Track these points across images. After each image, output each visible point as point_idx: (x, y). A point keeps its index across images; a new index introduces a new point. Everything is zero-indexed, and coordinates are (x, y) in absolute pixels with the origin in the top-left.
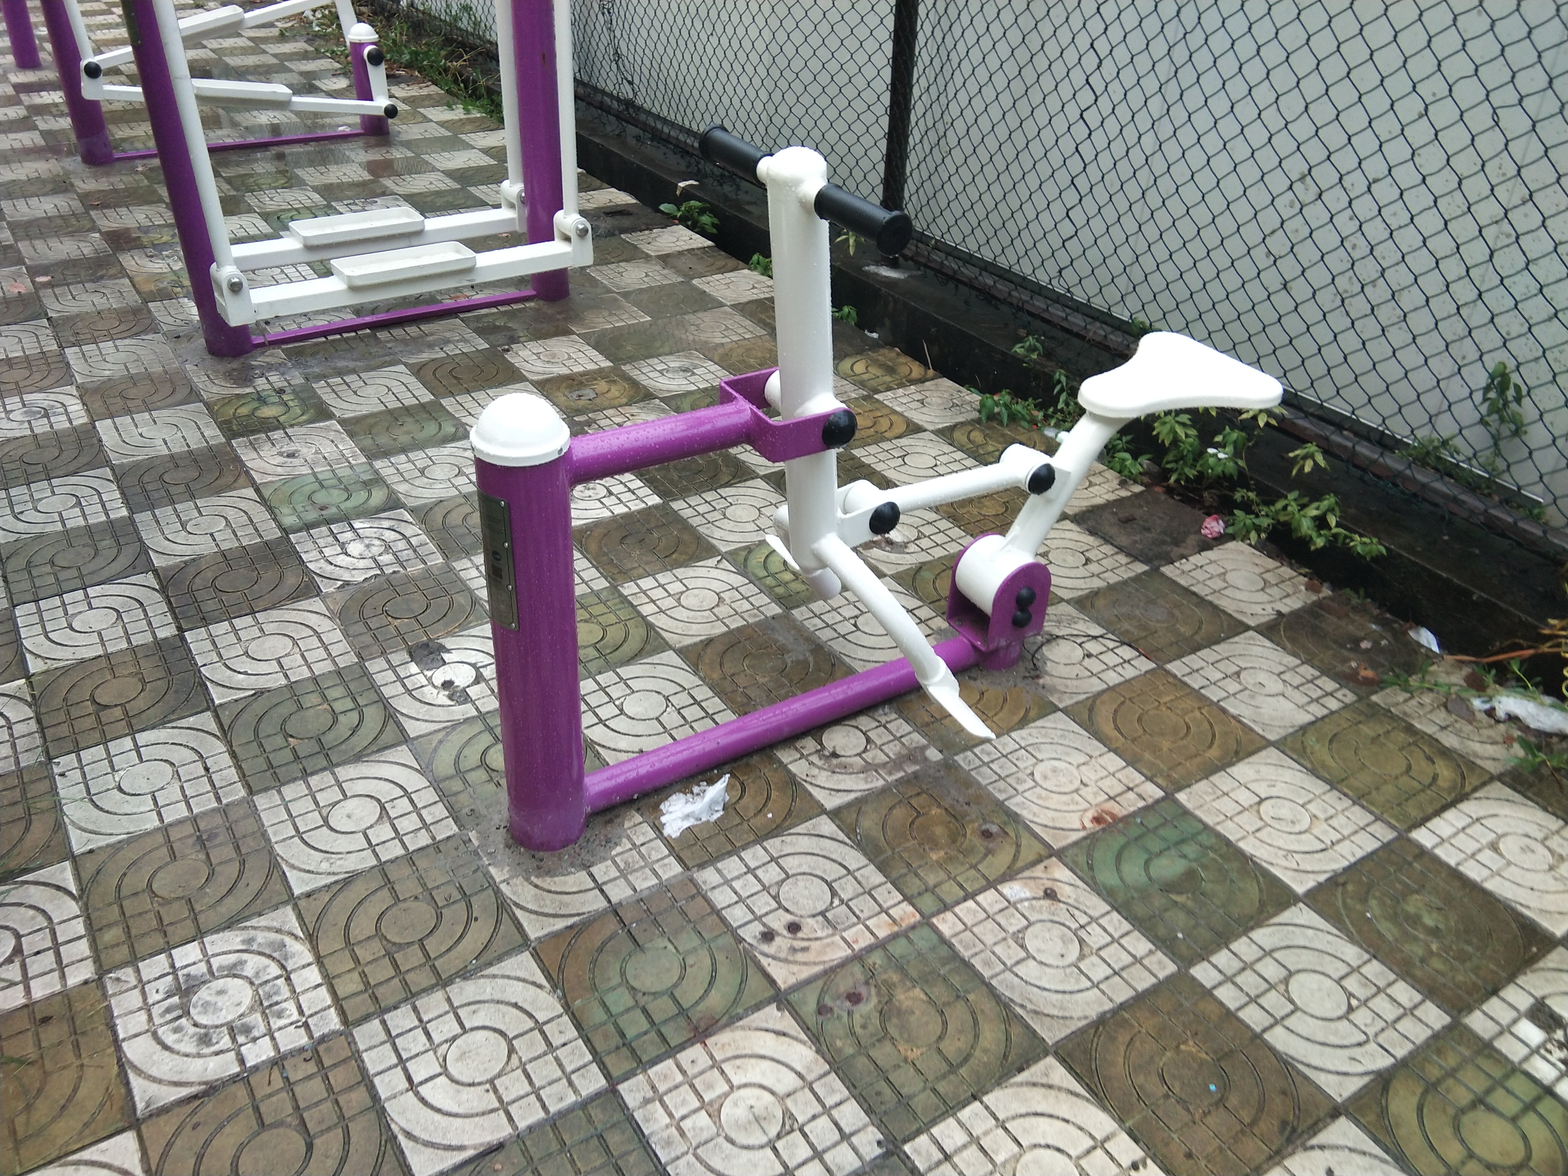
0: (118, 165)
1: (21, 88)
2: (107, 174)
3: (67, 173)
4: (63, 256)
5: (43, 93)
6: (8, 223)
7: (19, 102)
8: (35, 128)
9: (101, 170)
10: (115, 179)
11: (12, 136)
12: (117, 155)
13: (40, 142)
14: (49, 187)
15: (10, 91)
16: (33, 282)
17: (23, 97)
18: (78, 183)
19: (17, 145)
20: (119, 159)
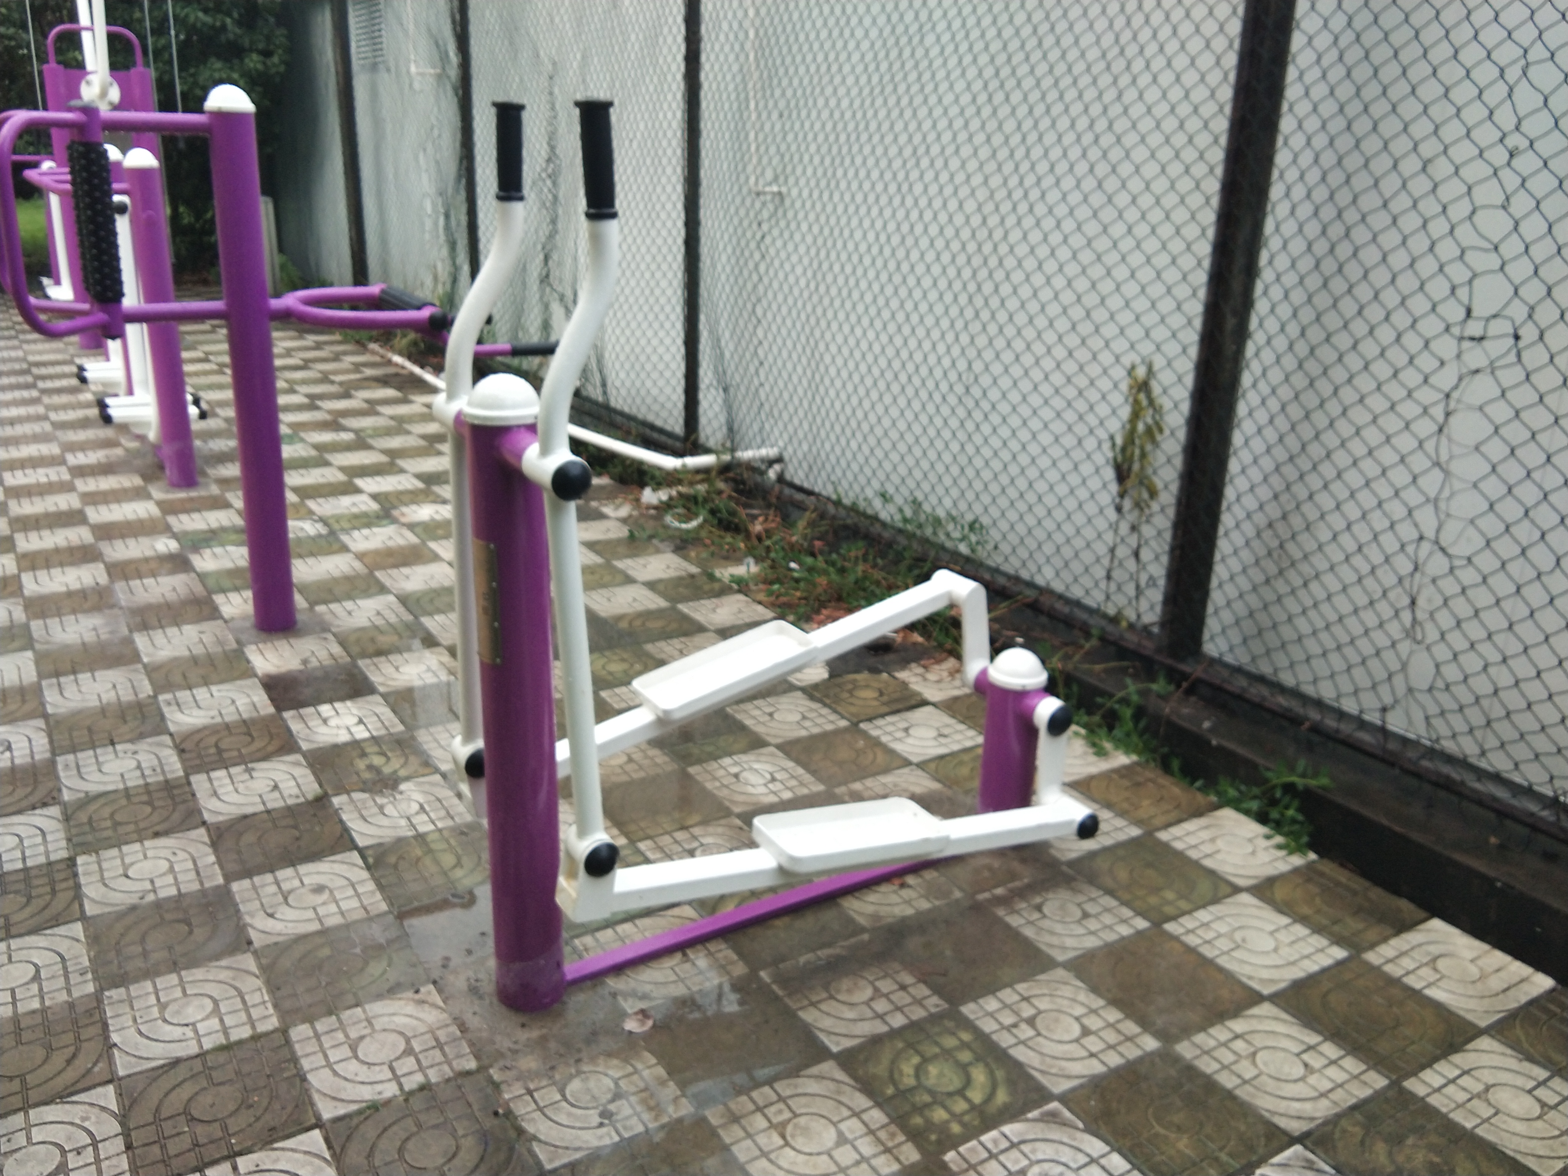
1: (283, 693)
7: (290, 743)
8: (346, 840)
11: (310, 874)
15: (264, 703)
17: (293, 723)
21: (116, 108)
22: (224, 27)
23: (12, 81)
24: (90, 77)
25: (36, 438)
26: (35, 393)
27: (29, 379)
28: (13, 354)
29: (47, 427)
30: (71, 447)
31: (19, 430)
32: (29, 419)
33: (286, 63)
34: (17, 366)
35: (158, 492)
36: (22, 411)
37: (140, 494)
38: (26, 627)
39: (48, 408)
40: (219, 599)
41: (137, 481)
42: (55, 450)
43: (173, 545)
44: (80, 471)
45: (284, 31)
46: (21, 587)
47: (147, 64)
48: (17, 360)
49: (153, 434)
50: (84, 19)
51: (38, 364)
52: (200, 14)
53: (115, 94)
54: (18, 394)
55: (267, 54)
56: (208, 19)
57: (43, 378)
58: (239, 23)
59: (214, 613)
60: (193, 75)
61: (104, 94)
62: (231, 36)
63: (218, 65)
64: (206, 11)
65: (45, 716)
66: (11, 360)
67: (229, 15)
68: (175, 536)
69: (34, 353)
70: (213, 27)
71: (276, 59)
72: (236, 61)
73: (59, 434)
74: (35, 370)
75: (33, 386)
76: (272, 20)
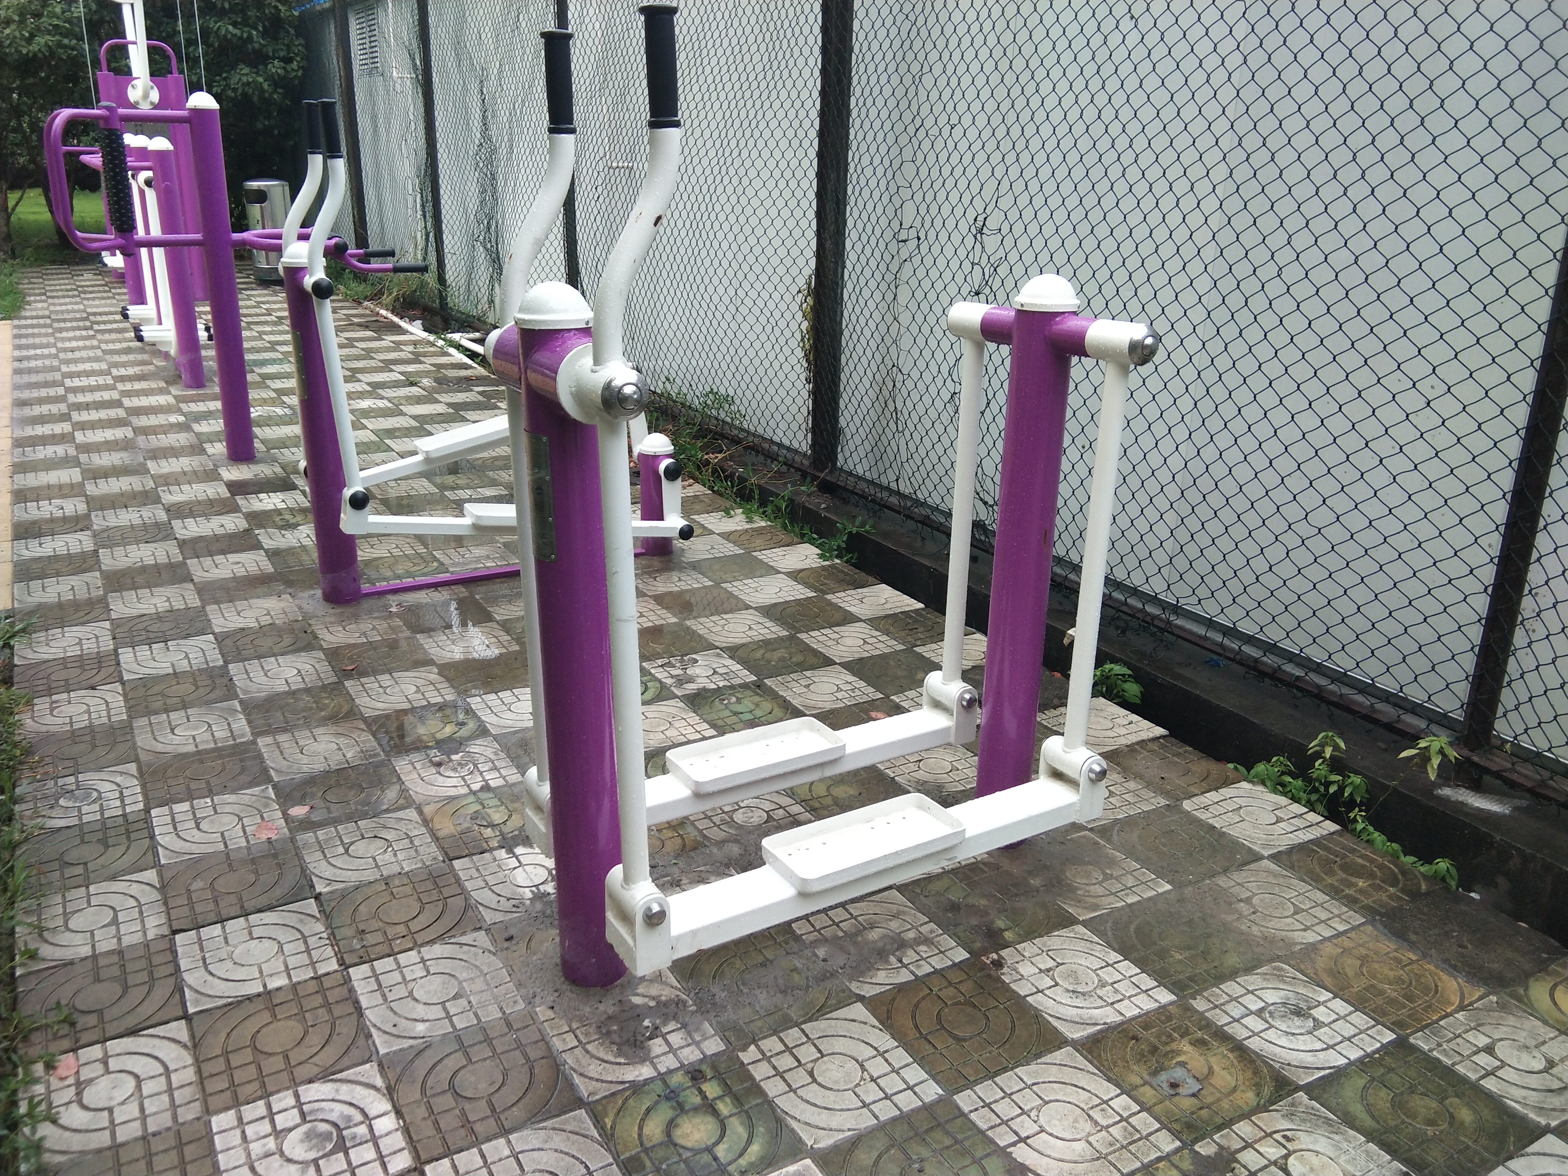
0: (366, 604)
1: (237, 488)
2: (356, 618)
3: (306, 617)
4: (319, 766)
5: (262, 496)
6: (241, 702)
7: (236, 509)
8: (258, 546)
9: (348, 610)
10: (366, 626)
11: (233, 558)
12: (365, 587)
13: (267, 567)
14: (287, 640)
15: (224, 492)
16: (285, 815)
17: (240, 500)
18: (323, 634)
19: (240, 572)
20: (368, 595)
21: (156, 107)
22: (250, 37)
23: (75, 85)
24: (134, 82)
25: (90, 360)
26: (91, 333)
27: (88, 324)
28: (76, 307)
29: (99, 353)
30: (116, 365)
31: (77, 355)
32: (85, 348)
33: (303, 68)
34: (78, 316)
35: (175, 391)
36: (81, 343)
37: (161, 391)
38: (77, 457)
39: (100, 341)
40: (207, 446)
41: (163, 384)
42: (104, 366)
43: (182, 419)
44: (122, 379)
45: (302, 41)
46: (74, 438)
47: (181, 72)
48: (79, 311)
49: (173, 351)
50: (130, 35)
51: (95, 314)
52: (230, 28)
53: (155, 96)
54: (78, 333)
55: (287, 60)
56: (237, 32)
57: (98, 323)
58: (265, 34)
59: (203, 451)
60: (225, 79)
61: (146, 96)
62: (256, 46)
63: (246, 70)
64: (235, 24)
65: (86, 496)
66: (74, 311)
67: (256, 29)
68: (183, 414)
69: (91, 306)
70: (241, 38)
71: (295, 65)
72: (261, 67)
73: (107, 357)
74: (92, 318)
75: (91, 328)
76: (292, 31)
